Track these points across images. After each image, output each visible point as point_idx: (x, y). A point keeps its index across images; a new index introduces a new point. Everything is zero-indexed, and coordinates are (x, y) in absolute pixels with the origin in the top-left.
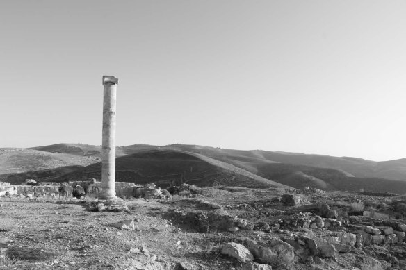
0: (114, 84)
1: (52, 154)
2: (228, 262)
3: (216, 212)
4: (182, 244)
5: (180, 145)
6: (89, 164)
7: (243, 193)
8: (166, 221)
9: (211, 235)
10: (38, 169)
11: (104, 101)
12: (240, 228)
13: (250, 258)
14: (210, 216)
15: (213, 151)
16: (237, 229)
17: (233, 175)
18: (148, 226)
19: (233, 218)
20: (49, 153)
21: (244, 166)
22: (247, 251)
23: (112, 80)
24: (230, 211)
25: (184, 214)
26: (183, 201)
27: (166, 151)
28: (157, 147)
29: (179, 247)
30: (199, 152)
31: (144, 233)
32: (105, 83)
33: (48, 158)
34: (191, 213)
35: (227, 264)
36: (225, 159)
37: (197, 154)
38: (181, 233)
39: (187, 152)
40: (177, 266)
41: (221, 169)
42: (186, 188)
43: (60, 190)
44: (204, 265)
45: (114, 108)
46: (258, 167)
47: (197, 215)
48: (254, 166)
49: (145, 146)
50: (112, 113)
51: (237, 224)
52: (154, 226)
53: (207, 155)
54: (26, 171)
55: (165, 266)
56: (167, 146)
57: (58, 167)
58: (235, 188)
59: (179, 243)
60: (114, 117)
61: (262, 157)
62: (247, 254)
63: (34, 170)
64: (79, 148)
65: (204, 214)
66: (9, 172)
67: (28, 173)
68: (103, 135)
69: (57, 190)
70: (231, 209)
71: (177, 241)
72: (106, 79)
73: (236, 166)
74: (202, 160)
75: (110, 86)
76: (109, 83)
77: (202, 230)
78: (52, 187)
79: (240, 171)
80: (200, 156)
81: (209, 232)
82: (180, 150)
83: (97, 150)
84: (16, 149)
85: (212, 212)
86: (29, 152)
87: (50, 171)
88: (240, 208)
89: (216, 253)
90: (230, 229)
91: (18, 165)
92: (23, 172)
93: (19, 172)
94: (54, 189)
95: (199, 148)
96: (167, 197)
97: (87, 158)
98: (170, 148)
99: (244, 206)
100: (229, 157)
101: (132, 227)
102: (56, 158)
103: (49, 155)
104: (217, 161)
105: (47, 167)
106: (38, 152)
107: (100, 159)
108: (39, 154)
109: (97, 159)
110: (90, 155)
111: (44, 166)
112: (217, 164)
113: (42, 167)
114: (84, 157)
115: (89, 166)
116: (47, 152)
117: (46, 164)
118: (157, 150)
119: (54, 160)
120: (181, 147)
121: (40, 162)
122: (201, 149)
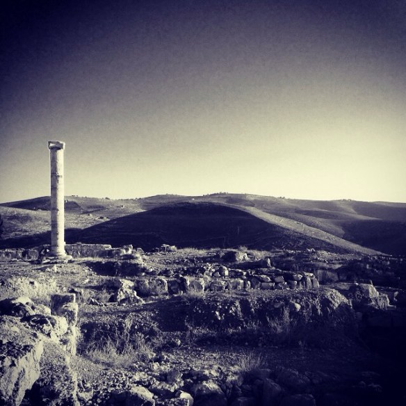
5: (225, 194)
10: (12, 235)
11: (51, 166)
15: (273, 203)
17: (300, 238)
21: (320, 224)
23: (58, 145)
27: (201, 205)
28: (190, 198)
30: (252, 204)
31: (62, 275)
33: (27, 218)
36: (291, 215)
38: (96, 275)
39: (231, 205)
45: (60, 172)
46: (344, 226)
48: (337, 224)
49: (172, 197)
50: (59, 176)
52: (74, 271)
56: (204, 197)
60: (61, 180)
61: (352, 210)
64: (75, 203)
69: (20, 255)
72: (51, 145)
73: (309, 225)
74: (253, 217)
75: (56, 151)
78: (14, 252)
79: (311, 232)
82: (223, 202)
83: (101, 204)
94: (17, 254)
95: (252, 199)
97: (85, 216)
98: (206, 200)
100: (298, 211)
102: (39, 219)
103: (28, 214)
104: (277, 218)
105: (26, 231)
106: (10, 209)
107: (105, 218)
108: (14, 212)
109: (102, 218)
110: (91, 212)
111: (21, 231)
112: (276, 222)
113: (17, 233)
114: (81, 216)
115: (89, 228)
116: (25, 210)
117: (24, 228)
118: (188, 203)
119: (36, 222)
120: (226, 198)
121: (15, 225)
122: (255, 200)
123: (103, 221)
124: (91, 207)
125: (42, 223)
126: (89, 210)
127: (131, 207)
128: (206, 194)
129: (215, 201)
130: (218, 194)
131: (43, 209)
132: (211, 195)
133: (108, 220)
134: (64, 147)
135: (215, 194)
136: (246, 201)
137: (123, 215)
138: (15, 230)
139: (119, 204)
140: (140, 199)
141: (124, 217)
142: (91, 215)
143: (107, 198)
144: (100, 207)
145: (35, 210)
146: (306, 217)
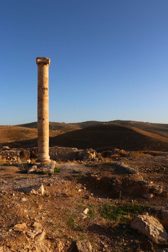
0: (46, 64)
1: (31, 129)
2: (137, 241)
3: (131, 177)
4: (90, 212)
6: (56, 135)
7: (163, 157)
8: (80, 185)
9: (124, 202)
10: (22, 139)
11: (38, 79)
12: (155, 195)
13: (163, 237)
14: (125, 181)
16: (152, 196)
17: (159, 142)
18: (59, 191)
19: (148, 184)
20: (29, 129)
21: (167, 135)
22: (160, 227)
23: (44, 61)
24: (149, 174)
25: (99, 179)
26: (106, 164)
29: (85, 217)
31: (52, 199)
32: (39, 64)
33: (28, 132)
34: (106, 178)
35: (135, 244)
36: (152, 131)
37: (132, 127)
38: (93, 198)
39: (124, 126)
40: (71, 246)
41: (150, 137)
42: (116, 152)
43: (20, 154)
44: (108, 243)
45: (47, 85)
47: (111, 180)
50: (44, 89)
51: (152, 190)
52: (66, 191)
53: (140, 128)
54: (14, 141)
55: (56, 247)
56: (110, 122)
57: (34, 138)
58: (158, 152)
59: (86, 211)
60: (47, 92)
62: (160, 231)
63: (19, 140)
65: (118, 178)
66: (3, 142)
67: (15, 142)
68: (38, 108)
69: (18, 154)
70: (150, 172)
71: (85, 209)
72: (39, 60)
73: (161, 136)
75: (43, 66)
76: (42, 63)
77: (114, 196)
78: (15, 151)
79: (164, 139)
80: (134, 129)
81: (122, 198)
82: (119, 124)
83: (61, 125)
84: (7, 126)
85: (127, 176)
86: (15, 128)
87: (29, 141)
88: (158, 172)
89: (124, 227)
90: (145, 196)
91: (8, 137)
92: (12, 141)
93: (9, 142)
95: (133, 123)
96: (99, 159)
97: (54, 131)
98: (112, 123)
99: (163, 169)
100: (155, 129)
101: (40, 193)
102: (33, 132)
103: (28, 130)
104: (147, 132)
105: (28, 138)
106: (21, 128)
107: (63, 132)
108: (22, 129)
109: (61, 132)
110: (57, 129)
111: (25, 137)
112: (147, 134)
113: (24, 138)
114: (52, 131)
115: (55, 137)
116: (27, 128)
117: (27, 136)
118: (102, 125)
119: (32, 133)
120: (120, 122)
121: (23, 135)
122: (134, 124)
123: (62, 133)
124: (56, 127)
125: (35, 134)
126: (56, 128)
127: (75, 127)
128: (110, 121)
129: (115, 124)
130: (116, 121)
131: (35, 128)
132: (113, 121)
133: (64, 133)
134: (50, 61)
135: (115, 121)
136: (131, 124)
137: (72, 131)
138: (23, 137)
139: (69, 126)
140: (79, 123)
141: (72, 132)
142: (56, 130)
143: (64, 123)
144: (60, 127)
145: (32, 128)
146: (160, 132)
